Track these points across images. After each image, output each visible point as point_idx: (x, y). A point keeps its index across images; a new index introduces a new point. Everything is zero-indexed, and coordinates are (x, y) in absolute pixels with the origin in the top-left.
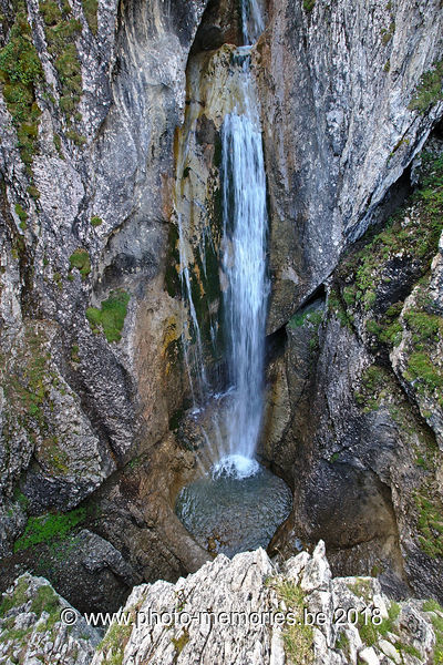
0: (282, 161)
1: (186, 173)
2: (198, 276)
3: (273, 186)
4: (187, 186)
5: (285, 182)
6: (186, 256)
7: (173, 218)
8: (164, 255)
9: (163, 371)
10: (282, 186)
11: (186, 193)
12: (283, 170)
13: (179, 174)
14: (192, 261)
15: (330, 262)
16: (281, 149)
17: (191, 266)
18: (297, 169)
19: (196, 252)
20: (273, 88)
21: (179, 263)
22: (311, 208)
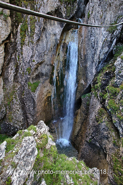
0: (82, 52)
1: (59, 55)
2: (58, 79)
3: (80, 58)
4: (58, 57)
5: (83, 57)
6: (55, 74)
7: (54, 64)
8: (50, 73)
9: (45, 104)
10: (82, 58)
11: (58, 59)
12: (82, 54)
13: (57, 55)
14: (57, 75)
15: (92, 78)
16: (82, 50)
17: (56, 77)
18: (86, 54)
19: (58, 73)
20: (82, 37)
21: (53, 75)
22: (88, 64)
